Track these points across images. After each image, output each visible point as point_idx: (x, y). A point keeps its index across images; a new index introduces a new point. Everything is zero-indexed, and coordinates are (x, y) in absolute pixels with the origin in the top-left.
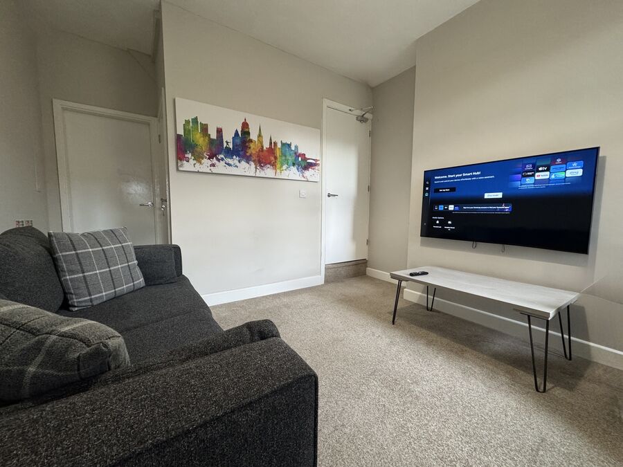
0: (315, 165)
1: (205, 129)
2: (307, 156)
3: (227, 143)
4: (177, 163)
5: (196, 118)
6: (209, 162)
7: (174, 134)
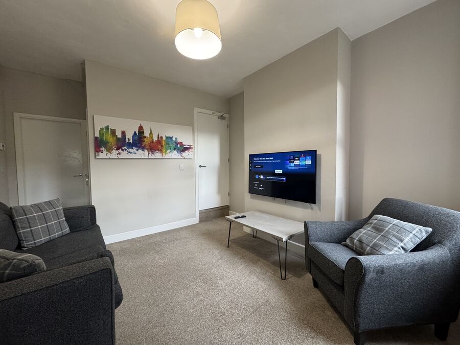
0: (190, 148)
1: (113, 132)
2: (183, 144)
3: (129, 139)
4: (95, 153)
5: (108, 126)
6: (117, 152)
7: (93, 136)
